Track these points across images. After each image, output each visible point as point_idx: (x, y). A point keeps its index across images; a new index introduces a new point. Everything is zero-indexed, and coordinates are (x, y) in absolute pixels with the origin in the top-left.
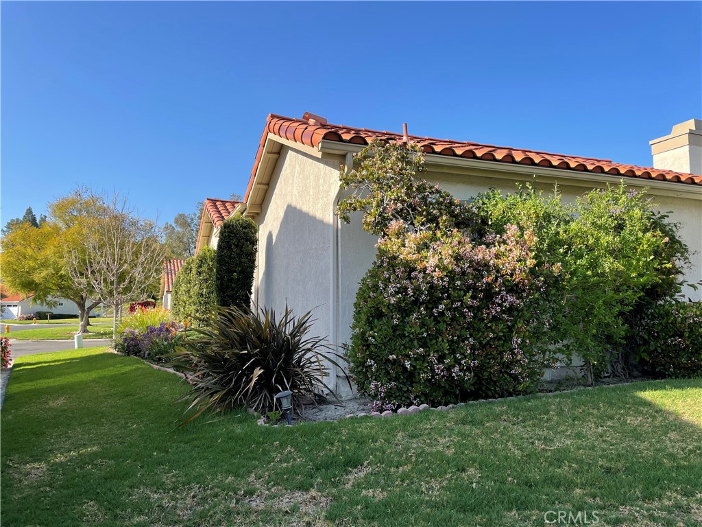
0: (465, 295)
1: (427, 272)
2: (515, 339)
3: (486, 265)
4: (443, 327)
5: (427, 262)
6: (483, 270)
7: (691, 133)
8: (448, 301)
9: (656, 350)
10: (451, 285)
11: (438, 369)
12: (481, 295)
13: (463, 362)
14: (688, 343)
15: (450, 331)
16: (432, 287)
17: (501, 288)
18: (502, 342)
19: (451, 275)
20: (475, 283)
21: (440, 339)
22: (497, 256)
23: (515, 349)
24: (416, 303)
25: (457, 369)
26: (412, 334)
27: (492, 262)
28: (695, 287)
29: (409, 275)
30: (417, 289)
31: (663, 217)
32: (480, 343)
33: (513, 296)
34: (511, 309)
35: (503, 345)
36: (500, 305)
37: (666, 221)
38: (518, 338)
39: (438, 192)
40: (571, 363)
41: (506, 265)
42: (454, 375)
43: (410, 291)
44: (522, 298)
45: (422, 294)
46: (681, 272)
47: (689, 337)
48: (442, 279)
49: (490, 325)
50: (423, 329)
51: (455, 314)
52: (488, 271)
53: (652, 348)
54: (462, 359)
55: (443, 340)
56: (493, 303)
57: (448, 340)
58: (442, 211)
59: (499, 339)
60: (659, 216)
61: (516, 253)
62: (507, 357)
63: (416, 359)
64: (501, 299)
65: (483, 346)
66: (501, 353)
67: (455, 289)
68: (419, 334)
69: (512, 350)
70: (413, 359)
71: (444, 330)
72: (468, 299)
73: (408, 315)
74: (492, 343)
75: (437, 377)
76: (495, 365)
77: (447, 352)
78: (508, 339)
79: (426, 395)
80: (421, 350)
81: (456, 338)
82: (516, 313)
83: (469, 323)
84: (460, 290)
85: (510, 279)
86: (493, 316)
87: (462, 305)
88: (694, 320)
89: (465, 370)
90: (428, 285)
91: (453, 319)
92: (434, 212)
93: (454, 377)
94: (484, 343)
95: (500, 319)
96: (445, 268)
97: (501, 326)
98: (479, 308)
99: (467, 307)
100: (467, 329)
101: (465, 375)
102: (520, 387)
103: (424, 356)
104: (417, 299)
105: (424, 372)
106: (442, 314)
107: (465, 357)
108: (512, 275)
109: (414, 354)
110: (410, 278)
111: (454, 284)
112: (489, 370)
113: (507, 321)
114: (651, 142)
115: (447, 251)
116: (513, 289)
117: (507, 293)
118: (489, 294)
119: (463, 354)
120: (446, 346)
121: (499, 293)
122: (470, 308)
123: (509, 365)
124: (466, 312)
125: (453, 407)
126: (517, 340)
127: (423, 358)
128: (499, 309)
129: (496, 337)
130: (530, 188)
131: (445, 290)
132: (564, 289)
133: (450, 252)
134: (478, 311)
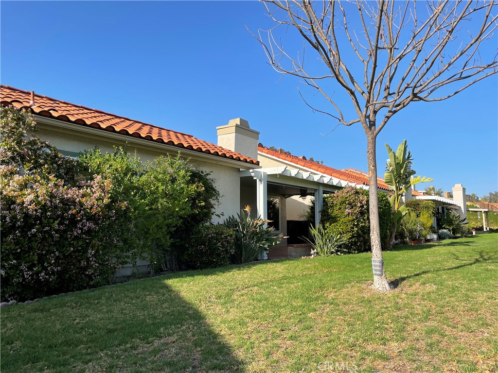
0: (54, 222)
1: (25, 205)
2: (90, 251)
3: (74, 202)
4: (34, 244)
5: (25, 198)
6: (71, 205)
7: (237, 126)
8: (40, 226)
9: (192, 253)
10: (44, 215)
11: (27, 275)
12: (67, 222)
13: (49, 268)
14: (207, 248)
15: (40, 247)
16: (27, 216)
17: (83, 217)
18: (81, 254)
19: (44, 208)
20: (63, 214)
21: (31, 253)
22: (83, 196)
23: (90, 257)
24: (13, 228)
25: (43, 274)
26: (8, 250)
27: (78, 199)
28: (219, 217)
29: (10, 207)
30: (14, 218)
31: (207, 174)
32: (64, 255)
33: (91, 223)
34: (89, 231)
35: (81, 255)
36: (80, 229)
37: (208, 177)
38: (92, 250)
39: (48, 146)
40: (136, 264)
41: (88, 202)
42: (41, 278)
43: (8, 219)
44: (98, 224)
45: (18, 221)
46: (213, 207)
47: (208, 245)
48: (36, 210)
49: (72, 242)
50: (18, 247)
51: (45, 236)
52: (75, 206)
53: (190, 252)
54: (48, 266)
55: (34, 254)
56: (76, 227)
57: (37, 254)
58: (47, 161)
59: (79, 251)
60: (205, 173)
61: (97, 195)
62: (83, 263)
63: (10, 268)
64: (82, 225)
65: (65, 257)
66: (79, 261)
67: (46, 217)
68: (14, 250)
69: (88, 259)
70: (7, 269)
71: (35, 247)
72: (56, 225)
73: (6, 237)
74: (73, 255)
75: (27, 281)
76: (73, 269)
77: (36, 262)
78: (85, 251)
79: (18, 294)
80: (15, 261)
81: (44, 252)
82: (93, 234)
83: (56, 242)
84: (50, 218)
85: (89, 211)
86: (75, 236)
87: (51, 229)
88: (212, 236)
89: (51, 274)
90: (23, 215)
91: (44, 239)
92: (41, 161)
93: (41, 279)
94: (66, 254)
95: (80, 238)
96: (39, 203)
97: (80, 243)
98: (65, 231)
99: (54, 230)
100: (54, 245)
101: (50, 277)
102: (91, 283)
103: (17, 266)
104: (14, 225)
105: (17, 278)
106: (34, 235)
107: (51, 265)
108: (91, 209)
109: (8, 265)
110: (9, 209)
111: (46, 214)
112: (69, 273)
113: (87, 239)
114: (217, 128)
115: (42, 191)
116: (91, 218)
117: (87, 221)
118: (73, 221)
119: (50, 263)
120: (36, 258)
121: (81, 220)
122: (57, 231)
123: (85, 269)
124: (53, 234)
125: (38, 301)
126: (91, 252)
127: (16, 267)
128: (79, 231)
129: (77, 250)
130: (122, 150)
131: (37, 218)
132: (131, 218)
133: (45, 191)
134: (64, 233)
